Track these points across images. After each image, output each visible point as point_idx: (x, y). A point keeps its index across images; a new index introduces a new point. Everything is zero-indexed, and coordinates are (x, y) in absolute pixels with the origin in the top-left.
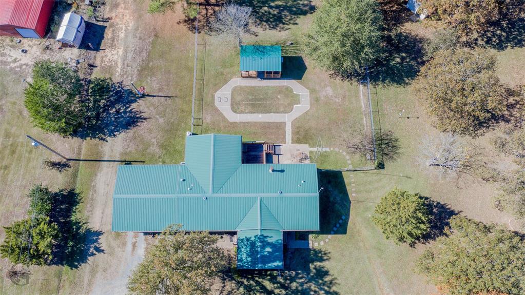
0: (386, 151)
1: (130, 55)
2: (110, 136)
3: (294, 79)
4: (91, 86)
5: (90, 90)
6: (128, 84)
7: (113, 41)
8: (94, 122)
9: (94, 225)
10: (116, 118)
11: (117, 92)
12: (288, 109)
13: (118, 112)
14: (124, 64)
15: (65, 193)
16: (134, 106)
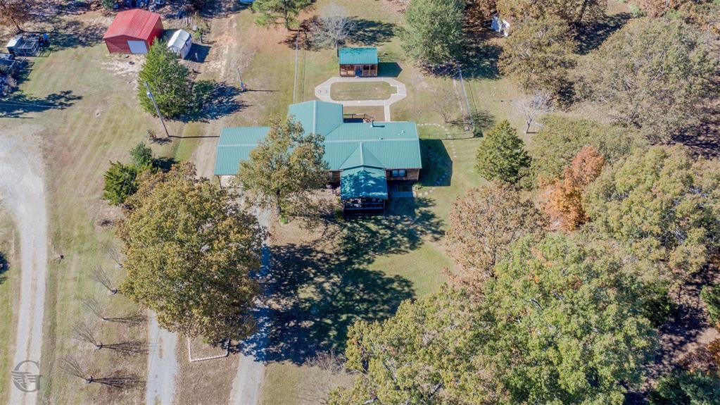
0: (483, 124)
1: (233, 65)
2: (212, 118)
3: (392, 76)
4: (195, 86)
5: (194, 89)
6: (231, 83)
7: (217, 56)
8: (197, 110)
10: (218, 107)
11: (220, 89)
12: (387, 97)
13: (220, 102)
14: (227, 70)
15: (164, 160)
16: (235, 97)
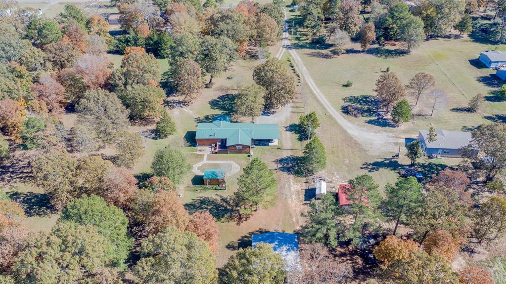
1: (287, 186)
3: (198, 176)
5: (304, 173)
6: (285, 174)
7: (298, 194)
9: (289, 133)
11: (290, 171)
13: (288, 164)
16: (281, 166)
